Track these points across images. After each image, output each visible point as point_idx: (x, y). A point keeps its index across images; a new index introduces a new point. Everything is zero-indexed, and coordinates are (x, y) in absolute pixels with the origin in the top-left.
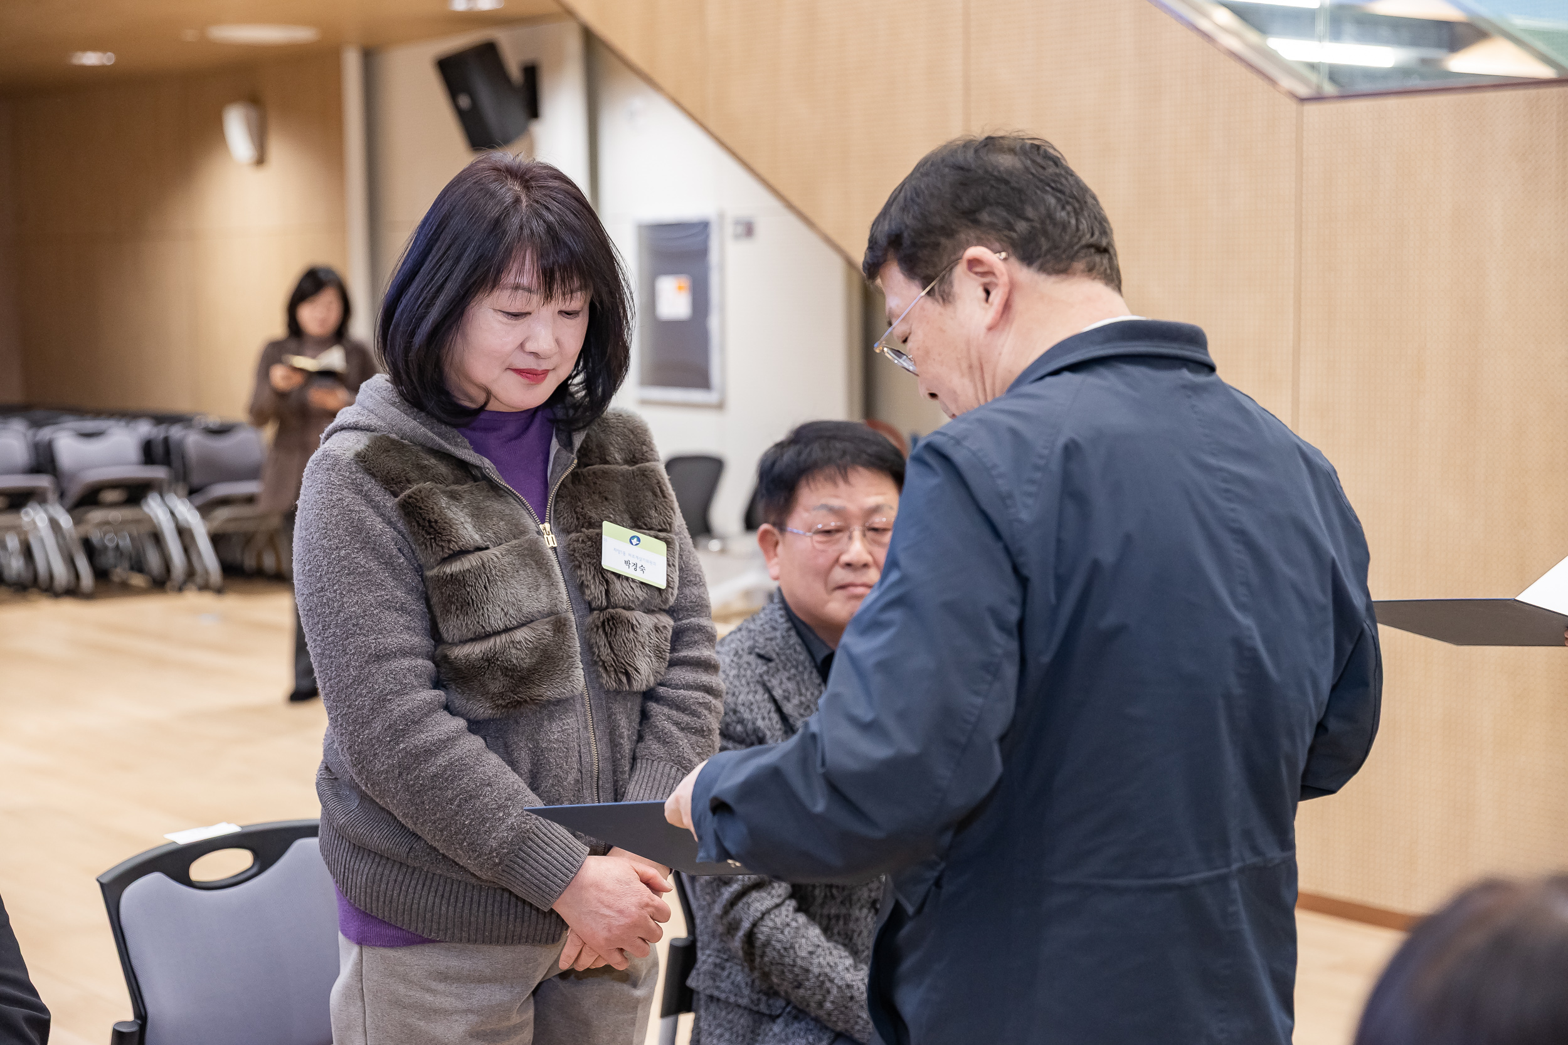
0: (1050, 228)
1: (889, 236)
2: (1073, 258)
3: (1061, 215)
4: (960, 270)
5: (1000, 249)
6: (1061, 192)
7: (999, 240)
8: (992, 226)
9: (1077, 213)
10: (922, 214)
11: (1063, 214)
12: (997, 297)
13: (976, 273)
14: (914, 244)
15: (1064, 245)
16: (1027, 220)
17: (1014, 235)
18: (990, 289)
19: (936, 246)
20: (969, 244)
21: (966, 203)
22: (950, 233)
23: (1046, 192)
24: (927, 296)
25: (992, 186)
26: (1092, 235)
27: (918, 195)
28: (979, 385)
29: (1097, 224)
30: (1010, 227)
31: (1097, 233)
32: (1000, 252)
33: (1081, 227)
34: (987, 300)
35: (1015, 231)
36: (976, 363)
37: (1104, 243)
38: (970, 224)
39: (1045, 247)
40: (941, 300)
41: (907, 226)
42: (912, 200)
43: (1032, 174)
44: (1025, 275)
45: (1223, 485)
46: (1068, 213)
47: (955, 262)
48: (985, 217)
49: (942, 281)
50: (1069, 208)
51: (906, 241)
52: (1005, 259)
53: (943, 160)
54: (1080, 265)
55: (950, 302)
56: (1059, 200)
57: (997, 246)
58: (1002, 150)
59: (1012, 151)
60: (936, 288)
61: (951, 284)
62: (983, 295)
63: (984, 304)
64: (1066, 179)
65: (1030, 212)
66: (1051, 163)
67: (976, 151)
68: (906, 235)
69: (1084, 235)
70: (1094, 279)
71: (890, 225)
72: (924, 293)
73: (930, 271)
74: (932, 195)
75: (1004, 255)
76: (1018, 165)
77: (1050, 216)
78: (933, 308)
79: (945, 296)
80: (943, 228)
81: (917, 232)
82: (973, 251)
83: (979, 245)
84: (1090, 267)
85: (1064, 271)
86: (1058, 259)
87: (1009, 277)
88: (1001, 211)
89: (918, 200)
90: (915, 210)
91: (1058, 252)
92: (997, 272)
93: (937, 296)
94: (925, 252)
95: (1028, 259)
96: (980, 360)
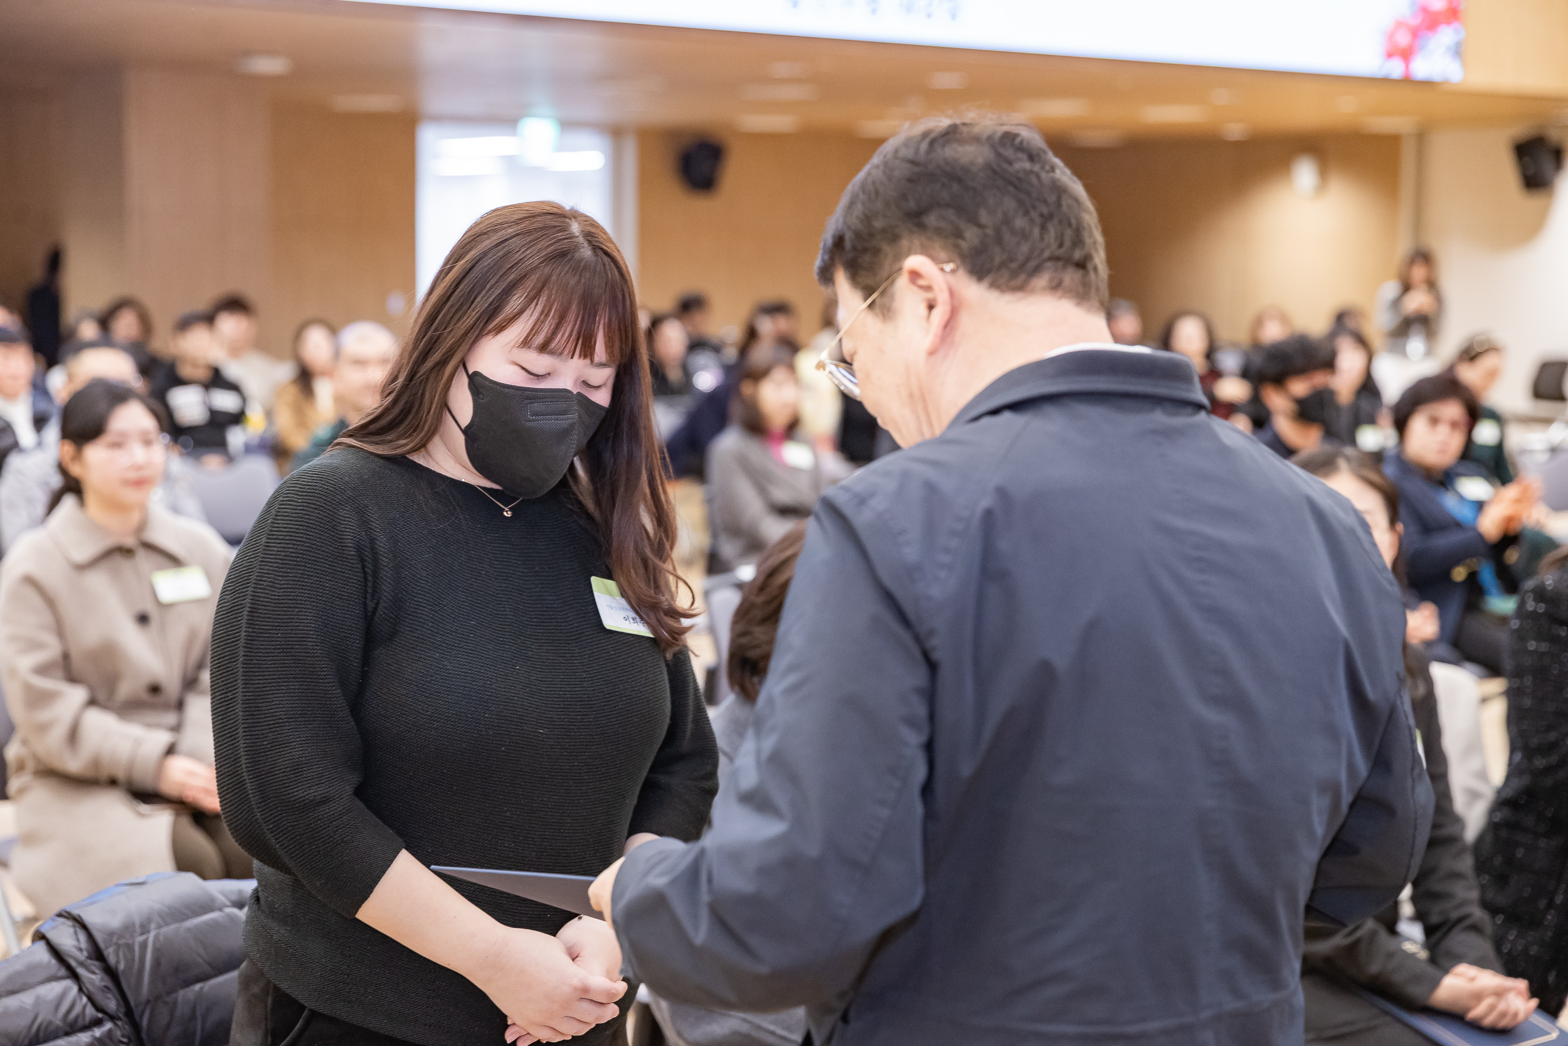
0: (1007, 237)
1: (834, 237)
2: (1034, 273)
3: (1022, 221)
4: (902, 283)
5: (947, 259)
6: (1027, 192)
7: (946, 249)
8: (938, 232)
9: (1046, 219)
10: (865, 214)
11: (1025, 220)
12: (939, 315)
13: (921, 287)
14: (854, 248)
15: (1021, 258)
16: (980, 226)
17: (964, 245)
18: (934, 304)
19: (877, 251)
20: (909, 253)
21: (912, 205)
22: (894, 238)
23: (1007, 192)
24: (866, 310)
25: (943, 184)
26: (1060, 246)
28: (923, 417)
29: (1071, 231)
30: (958, 234)
31: (1067, 243)
32: (946, 263)
33: (1047, 236)
34: (929, 317)
35: (965, 239)
36: (916, 392)
37: (1077, 255)
38: (915, 229)
39: (997, 260)
41: (849, 228)
43: (993, 169)
44: (973, 291)
45: (1194, 553)
46: (1032, 222)
47: (898, 271)
48: (932, 219)
49: (883, 293)
50: (1034, 213)
51: (848, 244)
52: (953, 271)
54: (1042, 281)
55: (891, 318)
56: (1020, 202)
57: (943, 255)
58: (962, 142)
59: (976, 139)
60: (878, 302)
61: (892, 298)
62: (922, 309)
63: (925, 323)
64: (1038, 176)
65: (984, 217)
66: (1024, 157)
67: (933, 142)
68: (847, 237)
69: (1048, 245)
70: (1061, 297)
72: (864, 306)
73: (870, 281)
74: (877, 193)
75: (949, 267)
76: (979, 160)
77: (1007, 223)
78: (872, 323)
79: (885, 311)
80: (884, 231)
81: (858, 235)
82: (915, 261)
83: (922, 253)
84: (1054, 283)
85: (1021, 288)
86: (1014, 274)
87: (951, 293)
88: (950, 214)
89: (862, 196)
90: (859, 209)
91: (1014, 265)
92: (936, 287)
93: (877, 310)
94: (866, 259)
95: (978, 272)
96: (921, 389)
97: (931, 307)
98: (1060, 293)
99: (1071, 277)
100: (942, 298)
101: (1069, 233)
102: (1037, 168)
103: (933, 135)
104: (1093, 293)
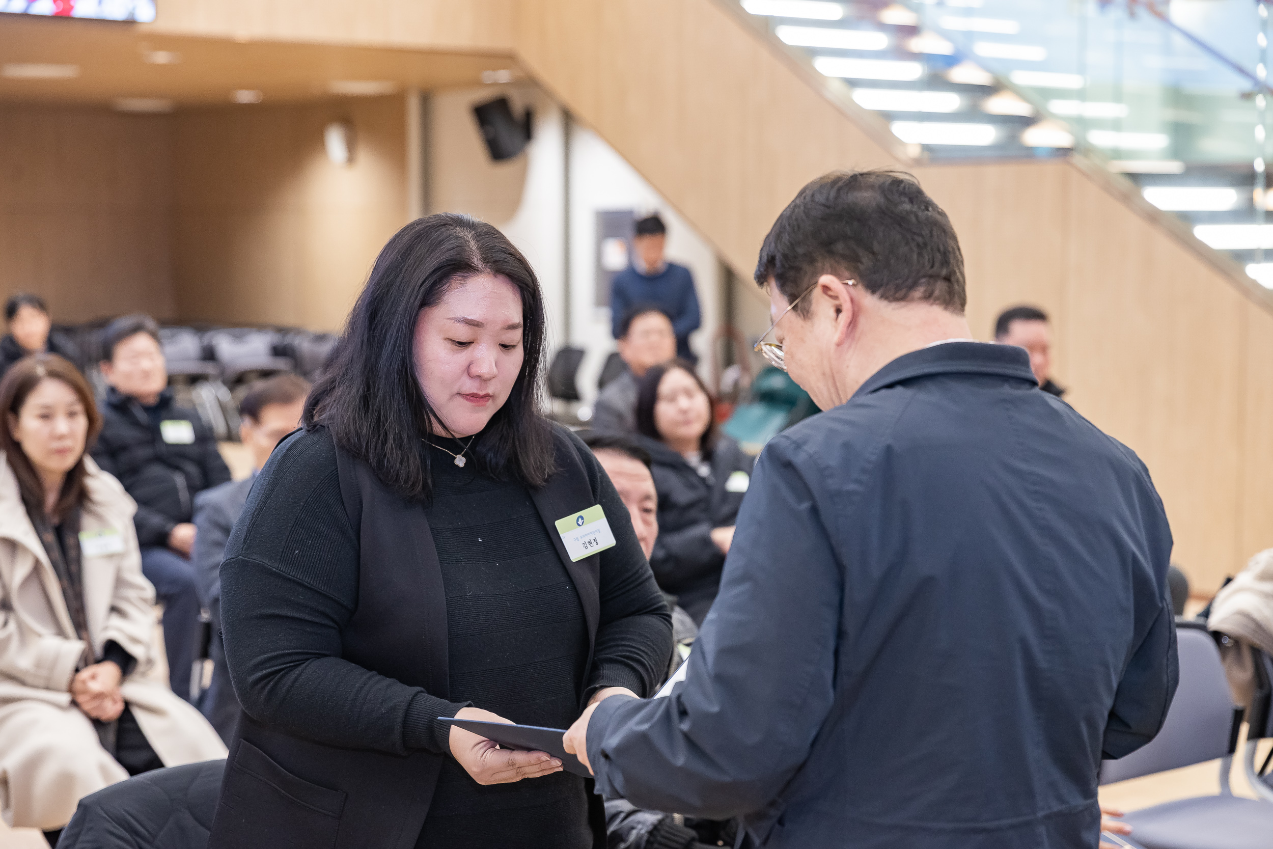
0: (893, 262)
1: (768, 256)
2: (913, 286)
4: (817, 292)
5: (850, 277)
7: (848, 270)
8: (844, 257)
9: (921, 247)
10: (790, 242)
11: (906, 250)
12: (844, 317)
13: (831, 296)
14: (784, 267)
15: (902, 276)
16: (873, 253)
18: (840, 309)
19: (798, 269)
20: (822, 273)
21: (824, 236)
22: (812, 261)
24: (792, 311)
26: (932, 267)
27: (790, 225)
28: (833, 390)
30: (859, 259)
31: (937, 265)
32: (850, 279)
33: (922, 261)
34: (837, 319)
35: (861, 263)
36: (828, 372)
37: (944, 272)
38: (826, 255)
39: (886, 278)
40: (802, 315)
41: (779, 251)
44: (870, 301)
46: (912, 250)
47: (814, 285)
48: (839, 247)
49: (804, 299)
50: (912, 243)
51: (778, 264)
52: (854, 285)
54: (918, 292)
55: (809, 318)
56: (904, 237)
57: (847, 274)
58: (861, 188)
59: (872, 187)
60: (799, 304)
61: (810, 302)
62: (832, 313)
63: (834, 323)
64: (917, 216)
65: (876, 247)
66: (907, 200)
67: (839, 190)
68: (777, 258)
69: (923, 266)
70: (932, 304)
71: (770, 247)
72: (790, 308)
73: (795, 290)
74: (799, 227)
75: (851, 282)
76: (873, 202)
77: (893, 251)
78: (795, 320)
79: (805, 313)
80: (805, 255)
81: (785, 256)
82: (826, 279)
83: (831, 274)
84: (927, 294)
85: (903, 298)
86: (898, 288)
87: (852, 300)
88: (852, 244)
89: (787, 227)
90: (786, 237)
91: (899, 282)
92: (840, 298)
93: (799, 312)
94: (792, 274)
95: (872, 287)
96: (831, 369)
97: (838, 311)
98: (932, 301)
99: (940, 287)
100: (847, 307)
101: (938, 256)
102: (915, 208)
103: (840, 184)
104: (956, 299)
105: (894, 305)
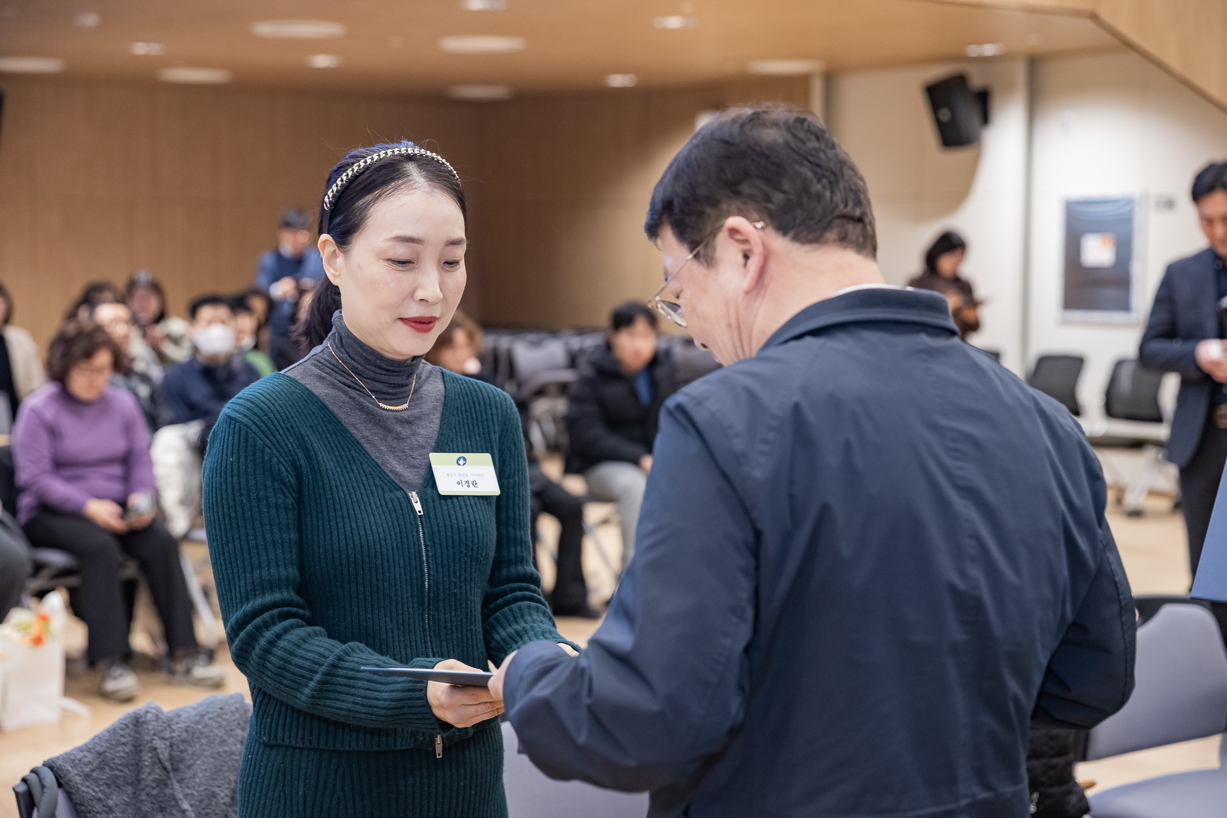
0: (805, 200)
1: (663, 202)
2: (827, 228)
3: (817, 187)
4: (722, 238)
5: (758, 219)
6: (818, 166)
7: (758, 211)
8: (751, 197)
9: (833, 186)
10: (690, 184)
11: (819, 186)
12: (754, 263)
13: (737, 241)
14: (682, 212)
15: (818, 215)
16: (784, 192)
17: (771, 206)
18: (749, 254)
19: (701, 214)
20: (729, 214)
21: (729, 176)
22: (714, 203)
23: (803, 165)
24: (693, 259)
25: (753, 161)
26: (846, 206)
27: (688, 165)
28: (738, 344)
29: (851, 195)
30: (768, 199)
31: (850, 204)
32: (758, 221)
33: (835, 199)
34: (745, 265)
35: (772, 202)
36: (734, 322)
37: (858, 213)
38: (732, 195)
39: (798, 222)
40: (705, 263)
41: (677, 194)
42: (683, 169)
43: (792, 148)
44: (780, 243)
45: (952, 445)
46: (824, 187)
47: (719, 229)
48: (745, 188)
49: (706, 246)
50: (825, 181)
51: (677, 208)
52: (763, 228)
53: (712, 134)
54: (832, 235)
55: (712, 266)
56: (815, 173)
57: (755, 216)
58: (764, 125)
59: (775, 124)
60: (702, 253)
61: (714, 249)
62: (740, 259)
63: (742, 269)
65: (786, 185)
66: (813, 137)
67: (742, 125)
68: (676, 203)
69: (837, 206)
70: (846, 247)
71: (664, 191)
72: (690, 256)
73: (696, 237)
74: (699, 167)
75: (759, 225)
76: (780, 140)
77: (805, 188)
78: (697, 269)
79: (708, 261)
80: (707, 198)
81: (685, 200)
82: (735, 221)
83: (739, 215)
84: (841, 237)
85: (817, 241)
86: (812, 230)
87: (764, 245)
88: (760, 184)
89: (686, 169)
90: (684, 179)
91: (812, 222)
92: (752, 241)
93: (702, 260)
94: (692, 220)
95: (783, 229)
96: (738, 320)
97: (746, 257)
98: (845, 244)
99: (853, 230)
100: (756, 249)
102: (823, 146)
103: (741, 121)
104: (868, 243)
105: (806, 248)
